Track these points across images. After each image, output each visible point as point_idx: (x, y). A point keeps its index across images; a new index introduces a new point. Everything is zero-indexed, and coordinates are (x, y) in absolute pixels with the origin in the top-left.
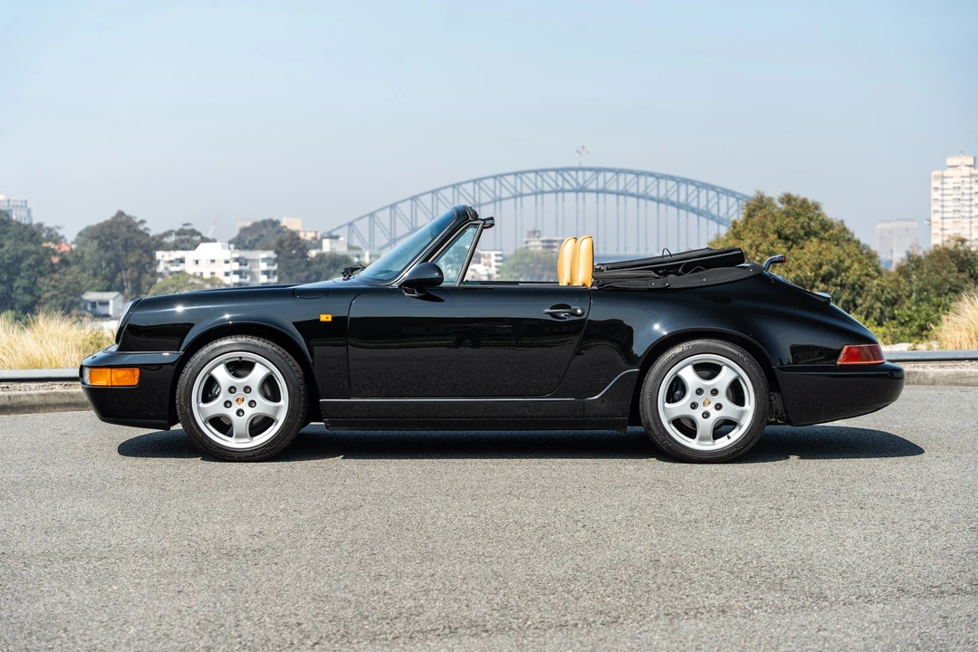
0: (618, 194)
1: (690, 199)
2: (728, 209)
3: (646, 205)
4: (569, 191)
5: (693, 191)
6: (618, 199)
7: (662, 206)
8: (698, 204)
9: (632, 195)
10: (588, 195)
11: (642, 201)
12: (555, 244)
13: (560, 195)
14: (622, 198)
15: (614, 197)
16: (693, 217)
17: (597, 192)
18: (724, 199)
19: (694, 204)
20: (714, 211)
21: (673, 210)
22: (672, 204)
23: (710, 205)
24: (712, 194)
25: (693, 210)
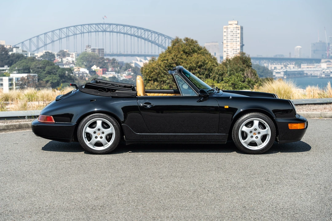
0: (117, 33)
1: (142, 35)
2: (155, 38)
3: (127, 37)
4: (100, 31)
5: (143, 32)
6: (117, 34)
7: (132, 37)
8: (145, 36)
9: (122, 33)
11: (126, 35)
12: (96, 50)
13: (97, 33)
14: (118, 34)
15: (116, 33)
16: (143, 41)
17: (110, 32)
18: (154, 35)
19: (143, 36)
20: (150, 39)
21: (136, 38)
22: (136, 36)
23: (149, 37)
24: (149, 33)
25: (143, 38)
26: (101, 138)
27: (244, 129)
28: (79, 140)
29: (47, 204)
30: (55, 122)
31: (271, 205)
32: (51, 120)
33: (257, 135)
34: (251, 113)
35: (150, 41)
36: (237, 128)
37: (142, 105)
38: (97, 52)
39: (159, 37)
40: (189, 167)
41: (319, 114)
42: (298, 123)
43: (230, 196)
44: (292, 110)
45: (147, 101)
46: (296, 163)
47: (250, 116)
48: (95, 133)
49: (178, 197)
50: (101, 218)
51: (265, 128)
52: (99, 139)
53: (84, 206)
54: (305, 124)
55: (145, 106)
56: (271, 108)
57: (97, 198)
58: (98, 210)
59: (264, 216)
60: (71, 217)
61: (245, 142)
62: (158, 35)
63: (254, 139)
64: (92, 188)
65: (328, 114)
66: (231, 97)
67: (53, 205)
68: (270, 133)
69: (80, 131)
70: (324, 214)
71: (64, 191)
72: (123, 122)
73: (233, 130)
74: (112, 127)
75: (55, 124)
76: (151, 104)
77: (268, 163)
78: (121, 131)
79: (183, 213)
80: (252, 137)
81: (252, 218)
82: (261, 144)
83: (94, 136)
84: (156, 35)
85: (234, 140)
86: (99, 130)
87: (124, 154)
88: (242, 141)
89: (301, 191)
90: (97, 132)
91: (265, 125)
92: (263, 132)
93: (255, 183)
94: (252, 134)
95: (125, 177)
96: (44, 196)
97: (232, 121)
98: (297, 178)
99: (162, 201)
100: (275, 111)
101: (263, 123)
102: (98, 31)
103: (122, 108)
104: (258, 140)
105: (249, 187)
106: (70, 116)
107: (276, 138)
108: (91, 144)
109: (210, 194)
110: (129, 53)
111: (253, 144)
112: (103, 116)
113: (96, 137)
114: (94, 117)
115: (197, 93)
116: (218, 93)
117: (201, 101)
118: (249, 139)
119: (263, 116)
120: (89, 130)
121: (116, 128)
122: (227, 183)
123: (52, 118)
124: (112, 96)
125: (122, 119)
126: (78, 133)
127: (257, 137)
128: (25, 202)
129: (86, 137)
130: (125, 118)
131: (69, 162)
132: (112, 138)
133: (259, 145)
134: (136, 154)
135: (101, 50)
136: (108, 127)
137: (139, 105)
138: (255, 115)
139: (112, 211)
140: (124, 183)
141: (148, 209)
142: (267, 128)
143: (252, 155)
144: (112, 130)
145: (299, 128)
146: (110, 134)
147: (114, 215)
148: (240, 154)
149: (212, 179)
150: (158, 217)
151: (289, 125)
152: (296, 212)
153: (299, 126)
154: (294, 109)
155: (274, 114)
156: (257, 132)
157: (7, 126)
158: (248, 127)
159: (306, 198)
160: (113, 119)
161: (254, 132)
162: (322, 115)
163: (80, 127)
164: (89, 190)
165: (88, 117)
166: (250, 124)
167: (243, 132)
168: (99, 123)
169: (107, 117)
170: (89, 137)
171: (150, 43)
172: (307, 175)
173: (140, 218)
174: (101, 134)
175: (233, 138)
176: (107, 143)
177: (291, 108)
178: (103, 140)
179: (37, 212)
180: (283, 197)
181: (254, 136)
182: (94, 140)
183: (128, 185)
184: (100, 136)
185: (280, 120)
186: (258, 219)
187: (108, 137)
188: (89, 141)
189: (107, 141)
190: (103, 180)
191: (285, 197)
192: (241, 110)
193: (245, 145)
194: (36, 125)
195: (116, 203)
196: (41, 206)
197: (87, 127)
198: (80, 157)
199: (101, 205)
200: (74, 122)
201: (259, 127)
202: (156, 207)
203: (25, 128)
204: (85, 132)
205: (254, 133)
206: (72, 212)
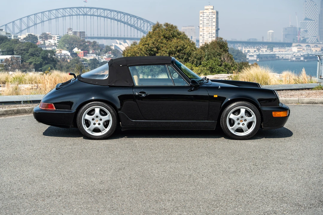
0: (98, 16)
1: (121, 18)
2: (134, 22)
3: (107, 20)
4: (81, 15)
5: (123, 16)
7: (112, 21)
8: (124, 20)
9: (102, 17)
10: (88, 16)
12: (77, 33)
13: (78, 16)
14: (99, 18)
16: (122, 24)
17: (91, 15)
18: (133, 18)
19: (123, 20)
20: (130, 23)
21: (116, 22)
22: (116, 20)
23: (128, 21)
24: (129, 17)
25: (123, 22)
26: (99, 124)
27: (232, 116)
28: (78, 127)
29: (57, 188)
30: (56, 109)
31: (261, 189)
32: (52, 107)
33: (244, 122)
34: (238, 101)
35: (129, 25)
36: (225, 116)
37: (137, 94)
38: (78, 35)
39: (138, 21)
40: (182, 152)
41: (297, 100)
42: (281, 111)
43: (223, 180)
44: (276, 99)
45: (142, 90)
46: (280, 149)
47: (237, 105)
48: (93, 119)
49: (176, 181)
50: (108, 201)
51: (250, 115)
52: (97, 125)
53: (91, 190)
54: (287, 112)
55: (140, 95)
56: (256, 97)
57: (102, 183)
58: (104, 193)
59: (256, 199)
60: (80, 200)
61: (232, 129)
62: (137, 19)
63: (241, 126)
64: (96, 173)
65: (305, 100)
66: (219, 87)
67: (63, 189)
68: (255, 120)
69: (80, 118)
70: (309, 197)
71: (70, 176)
72: (120, 110)
73: (221, 118)
74: (109, 114)
75: (56, 111)
76: (145, 93)
77: (254, 149)
78: (117, 118)
79: (182, 197)
80: (239, 124)
81: (245, 201)
82: (247, 130)
83: (92, 122)
84: (135, 19)
85: (222, 127)
86: (97, 117)
87: (120, 139)
88: (230, 128)
89: (287, 176)
90: (96, 119)
91: (251, 113)
92: (249, 119)
93: (244, 168)
94: (239, 121)
95: (125, 161)
96: (52, 181)
97: (221, 109)
98: (282, 163)
99: (161, 185)
100: (260, 100)
101: (249, 111)
103: (119, 97)
104: (244, 127)
105: (240, 172)
106: (70, 104)
107: (261, 125)
108: (89, 130)
109: (205, 179)
110: (109, 36)
111: (240, 130)
112: (101, 104)
113: (94, 124)
114: (92, 105)
115: (188, 83)
116: (207, 82)
117: (192, 91)
118: (236, 126)
119: (249, 105)
120: (88, 117)
121: (113, 115)
122: (219, 168)
123: (53, 105)
124: (109, 86)
125: (118, 106)
126: (77, 120)
127: (243, 124)
128: (36, 186)
129: (85, 123)
130: (121, 105)
131: (70, 147)
132: (109, 125)
133: (245, 131)
134: (131, 139)
135: (83, 33)
136: (106, 114)
137: (135, 94)
138: (242, 104)
139: (118, 195)
140: (124, 168)
141: (150, 192)
142: (252, 115)
143: (239, 141)
144: (108, 117)
145: (282, 116)
146: (107, 121)
147: (120, 198)
148: (228, 140)
149: (204, 164)
150: (160, 200)
151: (273, 113)
152: (284, 196)
153: (282, 114)
154: (278, 98)
155: (259, 103)
156: (243, 119)
157: (6, 111)
158: (235, 115)
159: (292, 182)
160: (110, 107)
161: (240, 119)
162: (299, 101)
163: (79, 115)
164: (93, 174)
165: (87, 105)
166: (237, 112)
167: (230, 120)
168: (97, 111)
169: (105, 105)
170: (88, 123)
171: (129, 27)
172: (291, 160)
173: (144, 201)
174: (99, 120)
175: (221, 125)
176: (104, 130)
177: (274, 97)
178: (101, 127)
179: (48, 195)
180: (271, 181)
181: (241, 123)
182: (92, 126)
183: (128, 170)
184: (98, 122)
185: (264, 108)
186: (251, 202)
187: (105, 124)
188: (88, 127)
189: (104, 128)
190: (105, 165)
191: (273, 181)
192: (229, 99)
193: (233, 132)
194: (37, 112)
195: (120, 187)
196: (52, 190)
197: (86, 115)
198: (80, 142)
199: (106, 189)
200: (74, 109)
201: (246, 115)
202: (156, 191)
203: (23, 113)
204: (84, 119)
205: (241, 121)
206: (81, 195)
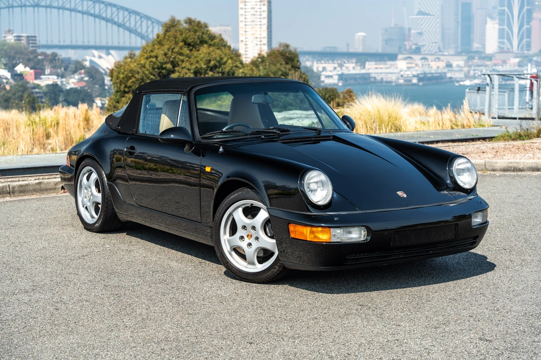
0: (59, 8)
1: (102, 12)
2: (124, 18)
3: (76, 16)
4: (29, 6)
5: (103, 8)
6: (59, 11)
7: (85, 16)
8: (106, 15)
9: (67, 9)
10: (41, 9)
11: (73, 13)
12: (22, 38)
13: (23, 8)
14: (61, 11)
16: (103, 22)
17: (46, 7)
18: (121, 12)
19: (104, 15)
20: (116, 19)
21: (91, 18)
22: (91, 15)
23: (113, 16)
24: (114, 9)
25: (103, 19)
35: (115, 23)
38: (24, 42)
39: (130, 17)
62: (130, 13)
84: (126, 13)
102: (25, 6)
110: (80, 43)
135: (31, 39)
171: (115, 27)
